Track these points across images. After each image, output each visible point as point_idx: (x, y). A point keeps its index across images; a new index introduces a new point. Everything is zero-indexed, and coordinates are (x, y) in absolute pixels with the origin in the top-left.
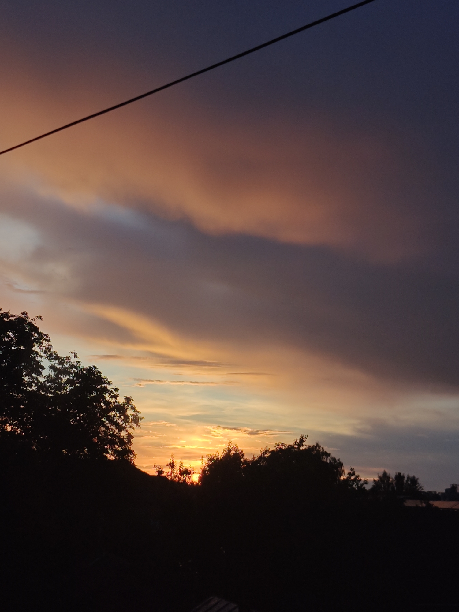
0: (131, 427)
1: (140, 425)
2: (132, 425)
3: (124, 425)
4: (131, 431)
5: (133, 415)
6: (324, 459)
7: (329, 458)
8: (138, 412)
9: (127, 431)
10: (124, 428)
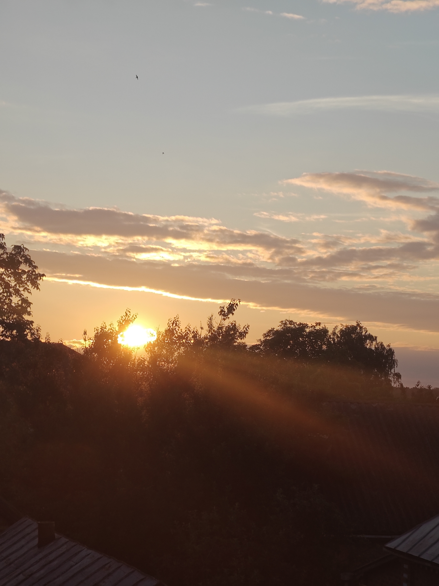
0: (25, 289)
1: (39, 286)
2: (28, 287)
3: (18, 287)
4: (25, 294)
5: (29, 271)
6: (367, 345)
7: (374, 343)
8: (36, 267)
9: (21, 295)
10: (17, 292)
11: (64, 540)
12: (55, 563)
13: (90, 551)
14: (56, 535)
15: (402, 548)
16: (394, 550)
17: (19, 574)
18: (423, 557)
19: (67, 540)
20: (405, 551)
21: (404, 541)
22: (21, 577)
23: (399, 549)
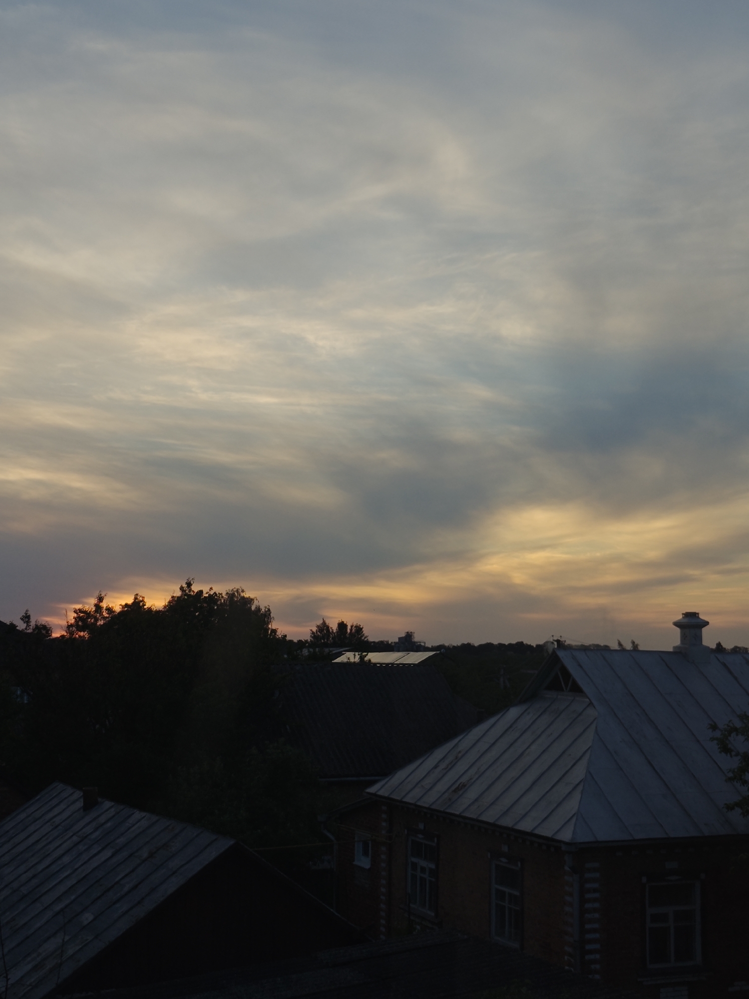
6: (248, 606)
11: (108, 804)
12: (109, 824)
13: (143, 814)
14: (100, 800)
15: (384, 792)
16: (375, 795)
17: (72, 836)
18: (405, 800)
19: (113, 804)
20: (386, 795)
21: (383, 786)
22: (75, 839)
23: (381, 793)
